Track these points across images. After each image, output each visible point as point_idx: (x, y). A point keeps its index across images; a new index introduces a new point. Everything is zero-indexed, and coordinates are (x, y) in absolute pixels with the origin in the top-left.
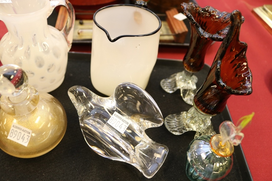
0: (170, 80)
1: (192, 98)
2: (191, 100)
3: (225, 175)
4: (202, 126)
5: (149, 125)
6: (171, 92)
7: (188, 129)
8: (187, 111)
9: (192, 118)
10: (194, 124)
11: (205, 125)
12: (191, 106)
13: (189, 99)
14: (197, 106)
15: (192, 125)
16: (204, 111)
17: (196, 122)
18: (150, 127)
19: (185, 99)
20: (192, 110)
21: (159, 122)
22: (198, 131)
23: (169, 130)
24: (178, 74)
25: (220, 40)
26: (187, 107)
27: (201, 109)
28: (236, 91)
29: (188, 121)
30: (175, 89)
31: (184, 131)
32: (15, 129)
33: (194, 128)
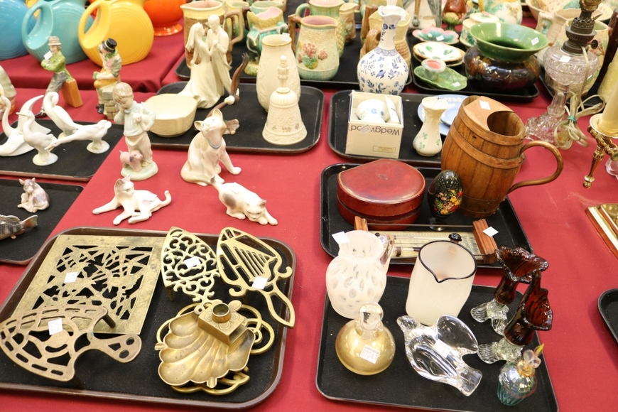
0: (480, 309)
1: (503, 329)
2: (501, 330)
3: (529, 395)
4: (512, 356)
5: (465, 351)
6: (482, 321)
7: (499, 359)
8: (498, 341)
9: (503, 348)
10: (504, 353)
11: (514, 356)
12: (502, 337)
13: (500, 330)
14: (507, 337)
15: (503, 355)
16: (513, 342)
17: (506, 352)
18: (467, 353)
19: (496, 330)
20: (503, 341)
21: (474, 349)
22: (508, 360)
23: (481, 358)
24: (489, 304)
25: (527, 283)
26: (497, 338)
27: (511, 340)
28: (538, 327)
29: (499, 351)
30: (486, 319)
31: (495, 361)
32: (366, 350)
33: (505, 357)
